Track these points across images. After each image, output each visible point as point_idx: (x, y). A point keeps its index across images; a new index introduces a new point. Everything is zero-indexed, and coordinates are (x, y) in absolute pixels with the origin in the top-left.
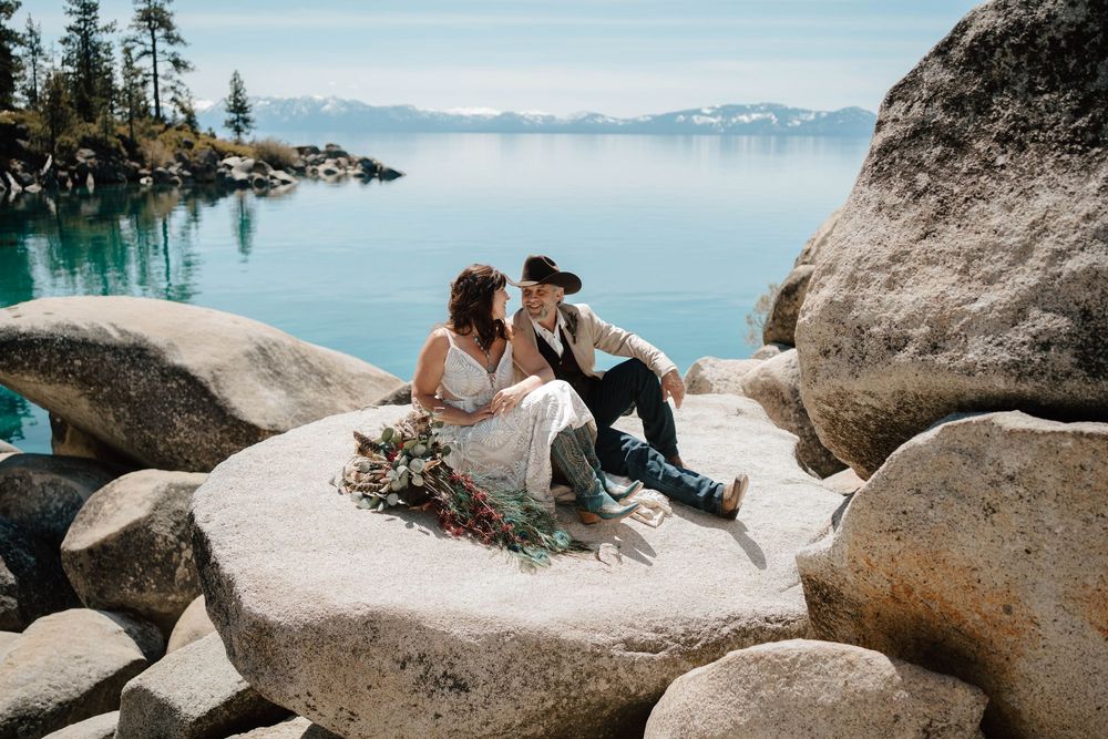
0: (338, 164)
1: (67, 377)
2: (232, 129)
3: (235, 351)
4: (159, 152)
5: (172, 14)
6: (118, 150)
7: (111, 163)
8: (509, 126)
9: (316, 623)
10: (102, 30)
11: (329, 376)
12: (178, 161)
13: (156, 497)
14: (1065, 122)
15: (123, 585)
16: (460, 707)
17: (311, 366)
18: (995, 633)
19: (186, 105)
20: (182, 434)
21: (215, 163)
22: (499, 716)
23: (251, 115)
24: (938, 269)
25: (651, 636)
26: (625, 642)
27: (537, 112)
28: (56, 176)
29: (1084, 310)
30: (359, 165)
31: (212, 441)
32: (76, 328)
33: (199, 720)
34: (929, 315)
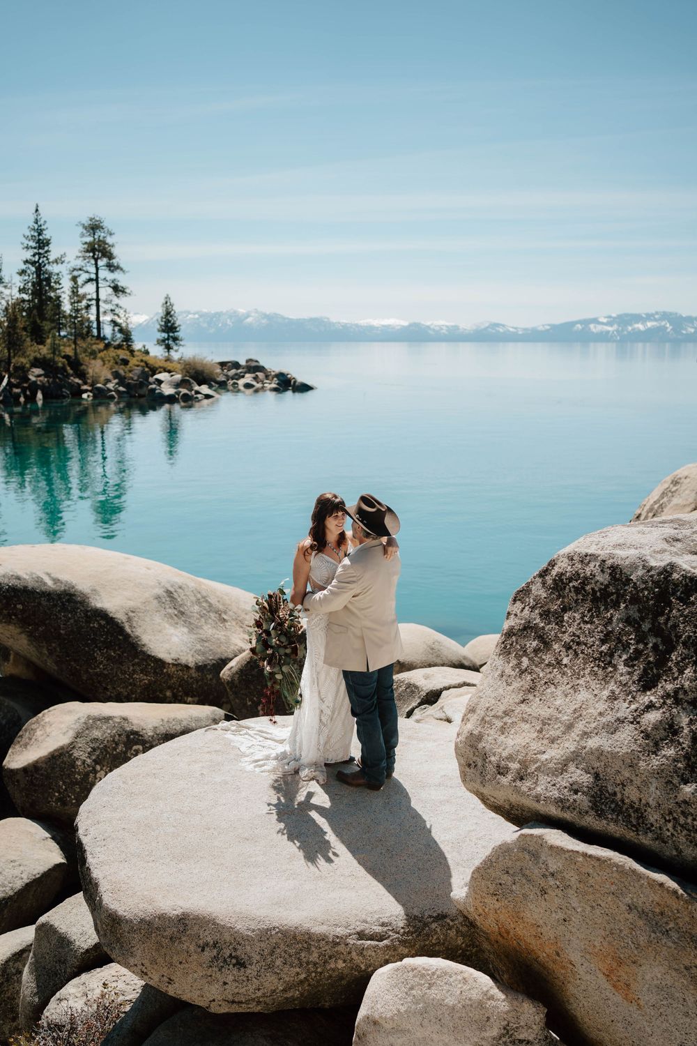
0: (256, 378)
1: (11, 618)
2: (163, 347)
3: (147, 595)
4: (99, 369)
5: (113, 246)
6: (64, 369)
7: (57, 380)
8: (415, 336)
9: (148, 918)
10: (53, 263)
11: (225, 613)
12: (115, 379)
13: (78, 727)
14: (597, 646)
15: (50, 799)
16: (240, 978)
17: (210, 605)
18: (554, 966)
19: (124, 325)
20: (101, 666)
21: (147, 380)
22: (266, 985)
23: (180, 334)
24: (528, 726)
25: (378, 929)
26: (358, 933)
27: (442, 322)
28: (10, 392)
29: (596, 773)
30: (275, 379)
31: (125, 673)
32: (18, 578)
33: (87, 950)
34: (520, 757)
